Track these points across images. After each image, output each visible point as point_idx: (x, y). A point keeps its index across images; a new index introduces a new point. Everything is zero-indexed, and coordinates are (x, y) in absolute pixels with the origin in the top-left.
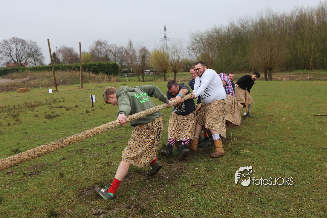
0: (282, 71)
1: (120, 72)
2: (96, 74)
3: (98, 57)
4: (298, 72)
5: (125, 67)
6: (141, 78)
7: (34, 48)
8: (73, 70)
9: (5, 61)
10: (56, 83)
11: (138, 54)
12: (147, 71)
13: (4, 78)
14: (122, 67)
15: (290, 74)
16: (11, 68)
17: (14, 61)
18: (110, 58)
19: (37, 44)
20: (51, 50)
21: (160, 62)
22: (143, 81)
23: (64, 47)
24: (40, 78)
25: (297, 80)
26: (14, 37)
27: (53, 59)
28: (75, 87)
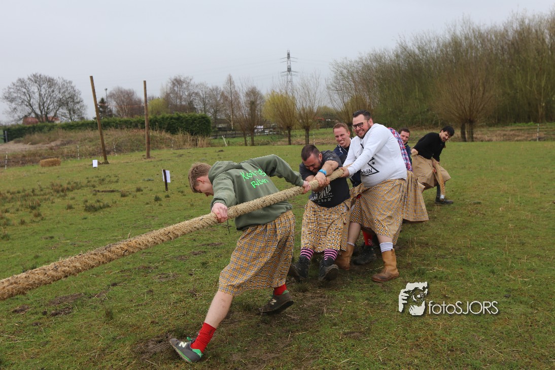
0: (490, 125)
1: (213, 130)
2: (172, 134)
3: (176, 106)
4: (519, 126)
5: (222, 121)
6: (249, 139)
7: (69, 91)
8: (134, 127)
9: (20, 114)
10: (104, 150)
11: (243, 99)
12: (259, 127)
13: (19, 142)
14: (218, 121)
15: (504, 130)
16: (31, 125)
17: (36, 114)
18: (196, 106)
19: (73, 85)
20: (96, 94)
21: (281, 113)
22: (253, 144)
23: (119, 90)
24: (79, 142)
25: (517, 141)
26: (35, 74)
27: (101, 109)
28: (137, 157)
